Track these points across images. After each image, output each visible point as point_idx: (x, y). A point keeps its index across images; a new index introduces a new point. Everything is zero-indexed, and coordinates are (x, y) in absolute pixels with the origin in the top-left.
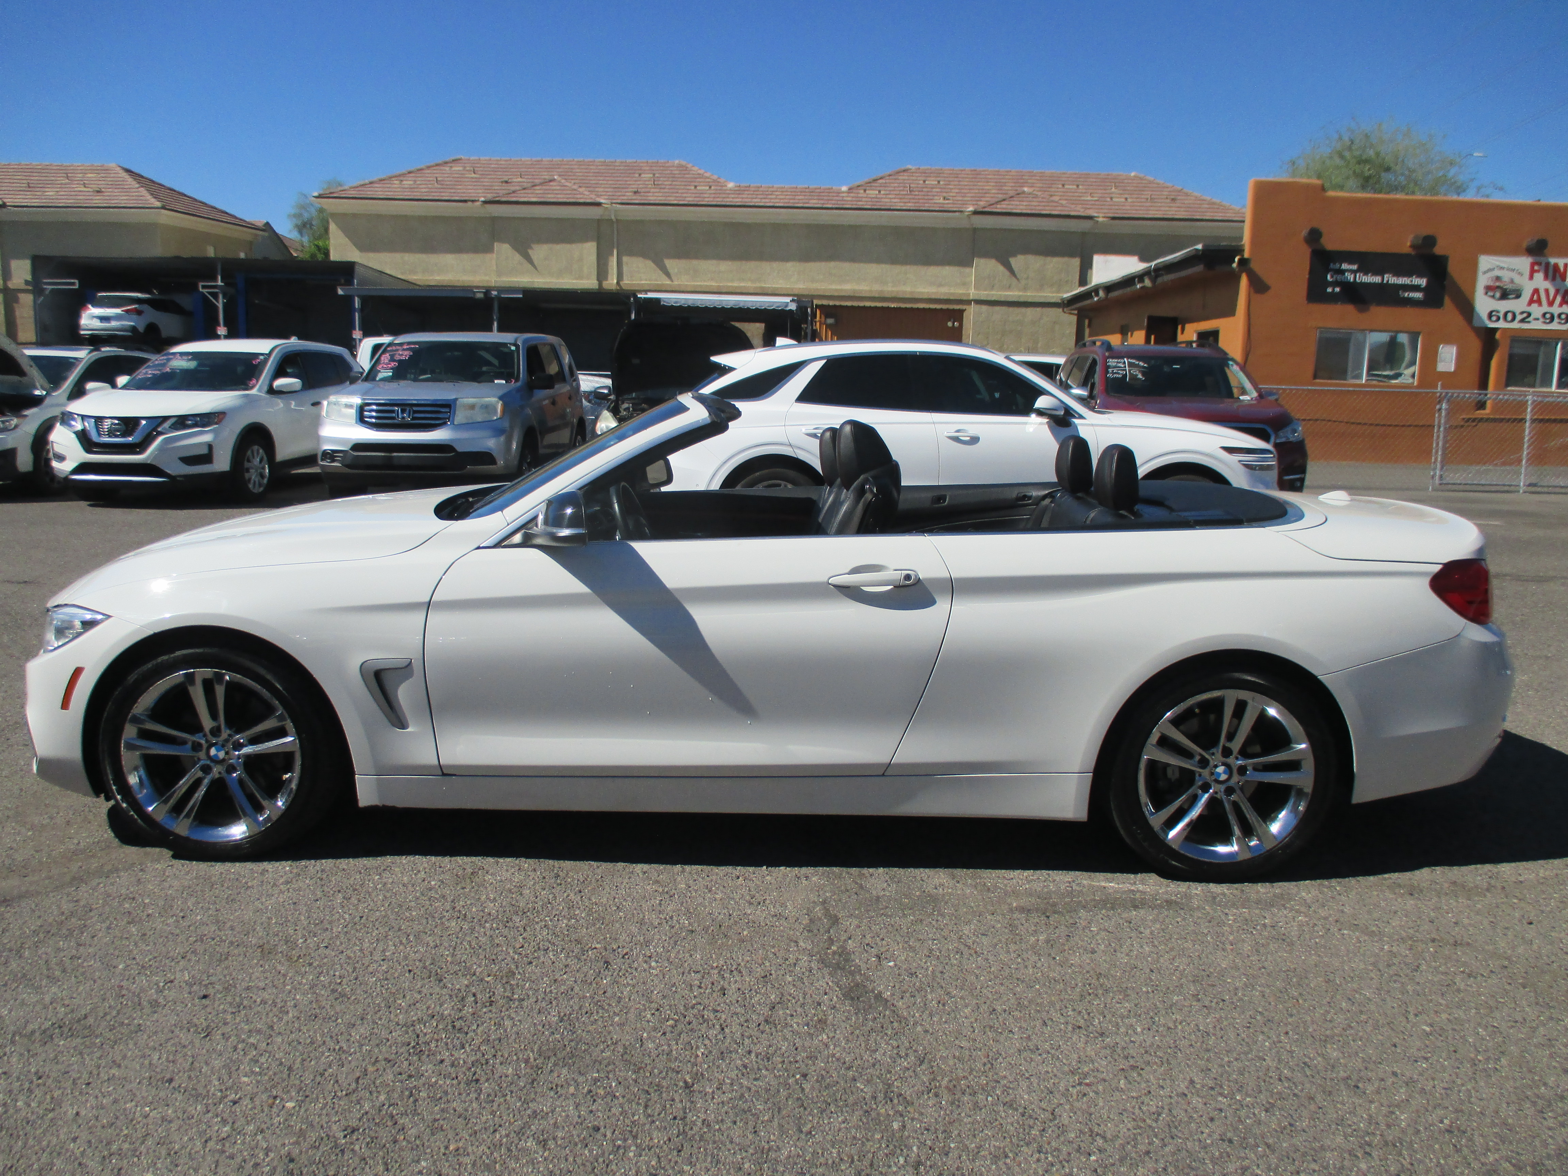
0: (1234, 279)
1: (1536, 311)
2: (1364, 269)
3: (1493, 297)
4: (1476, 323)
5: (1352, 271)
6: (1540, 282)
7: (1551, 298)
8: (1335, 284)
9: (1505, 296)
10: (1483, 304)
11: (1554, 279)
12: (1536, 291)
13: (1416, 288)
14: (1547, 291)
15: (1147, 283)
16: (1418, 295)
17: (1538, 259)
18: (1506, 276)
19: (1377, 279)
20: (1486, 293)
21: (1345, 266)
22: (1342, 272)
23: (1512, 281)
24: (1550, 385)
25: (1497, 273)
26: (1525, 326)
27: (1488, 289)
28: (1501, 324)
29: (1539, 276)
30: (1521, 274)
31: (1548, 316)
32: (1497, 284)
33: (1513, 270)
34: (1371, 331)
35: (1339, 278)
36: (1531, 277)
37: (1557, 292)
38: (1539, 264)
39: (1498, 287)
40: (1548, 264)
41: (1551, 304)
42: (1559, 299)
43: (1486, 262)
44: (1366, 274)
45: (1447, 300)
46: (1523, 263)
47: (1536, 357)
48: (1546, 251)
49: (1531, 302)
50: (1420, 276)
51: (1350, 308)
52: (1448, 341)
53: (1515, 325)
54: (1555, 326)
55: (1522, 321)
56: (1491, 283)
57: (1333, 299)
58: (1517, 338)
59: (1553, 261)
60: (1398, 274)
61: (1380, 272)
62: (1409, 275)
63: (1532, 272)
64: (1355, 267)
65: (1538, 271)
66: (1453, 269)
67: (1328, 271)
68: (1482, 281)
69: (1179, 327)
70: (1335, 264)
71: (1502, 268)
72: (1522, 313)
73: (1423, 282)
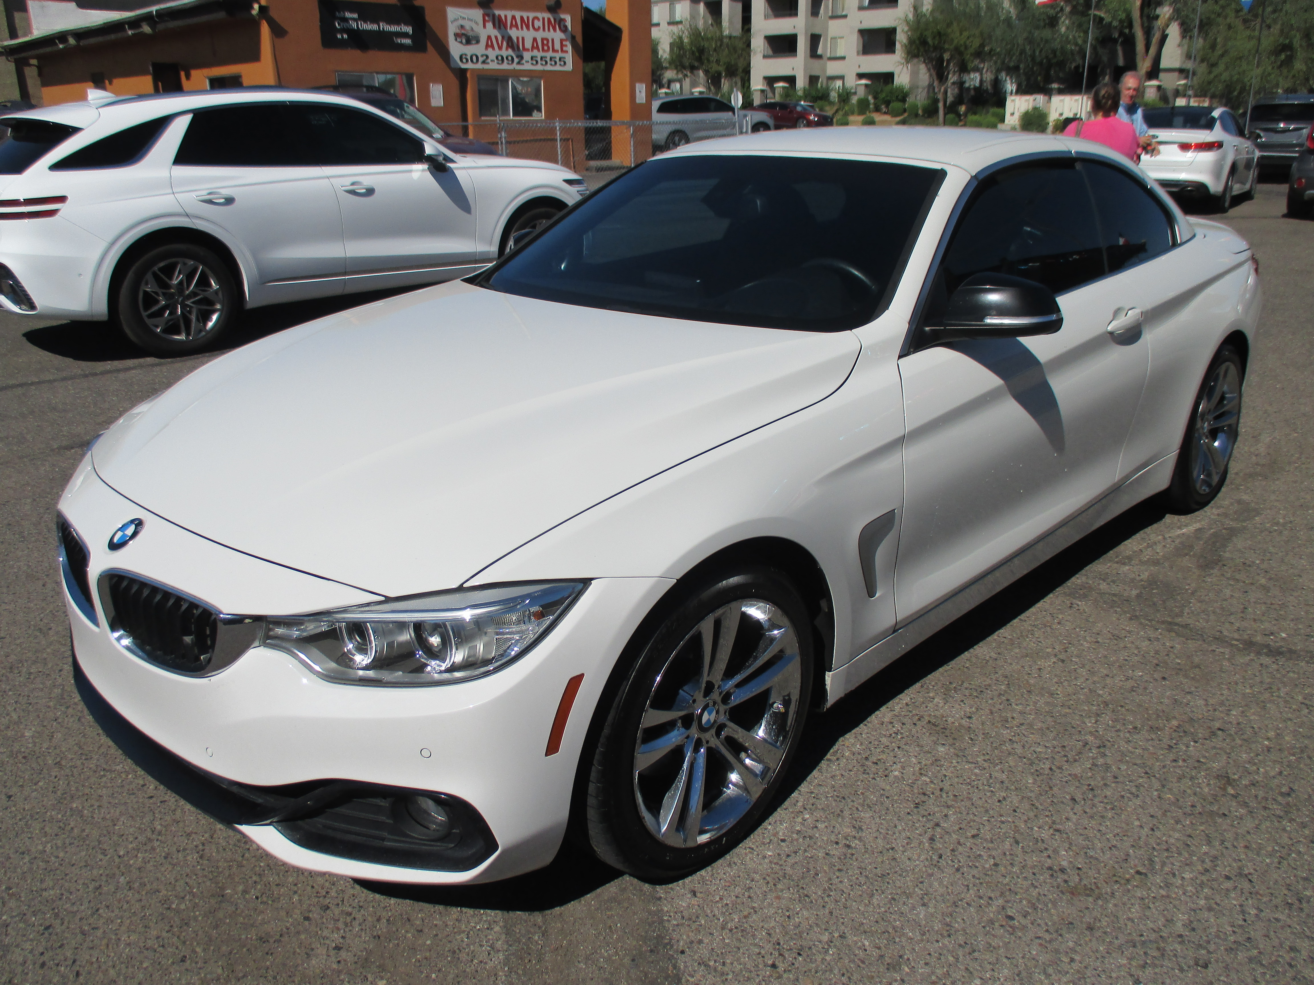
0: (254, 24)
1: (492, 54)
2: (363, 17)
3: (461, 42)
4: (453, 65)
5: (354, 19)
6: (490, 30)
7: (500, 43)
8: (343, 31)
9: (468, 42)
10: (456, 49)
11: (500, 28)
12: (489, 38)
13: (405, 35)
14: (496, 37)
15: (146, 29)
16: (408, 41)
17: (488, 11)
18: (467, 25)
19: (375, 27)
20: (456, 40)
21: (348, 15)
22: (346, 20)
23: (472, 30)
24: (509, 115)
25: (461, 22)
26: (486, 67)
27: (457, 35)
28: (469, 66)
29: (490, 25)
30: (476, 23)
31: (500, 58)
32: (463, 32)
33: (471, 20)
34: (377, 73)
35: (345, 25)
36: (485, 26)
37: (503, 37)
38: (488, 15)
39: (463, 34)
40: (494, 15)
41: (500, 48)
42: (505, 44)
43: (452, 13)
44: (365, 22)
45: (429, 46)
46: (477, 14)
47: (495, 92)
48: (491, 5)
49: (487, 46)
50: (406, 24)
51: (357, 53)
52: (435, 81)
53: (479, 66)
54: (505, 66)
55: (484, 62)
56: (458, 31)
57: (342, 44)
58: (482, 77)
59: (497, 12)
60: (390, 22)
61: (375, 21)
62: (398, 23)
63: (485, 22)
64: (355, 16)
65: (488, 21)
66: (428, 18)
67: (336, 18)
68: (452, 29)
69: (183, 74)
70: (339, 12)
71: (464, 18)
72: (482, 56)
73: (409, 30)
